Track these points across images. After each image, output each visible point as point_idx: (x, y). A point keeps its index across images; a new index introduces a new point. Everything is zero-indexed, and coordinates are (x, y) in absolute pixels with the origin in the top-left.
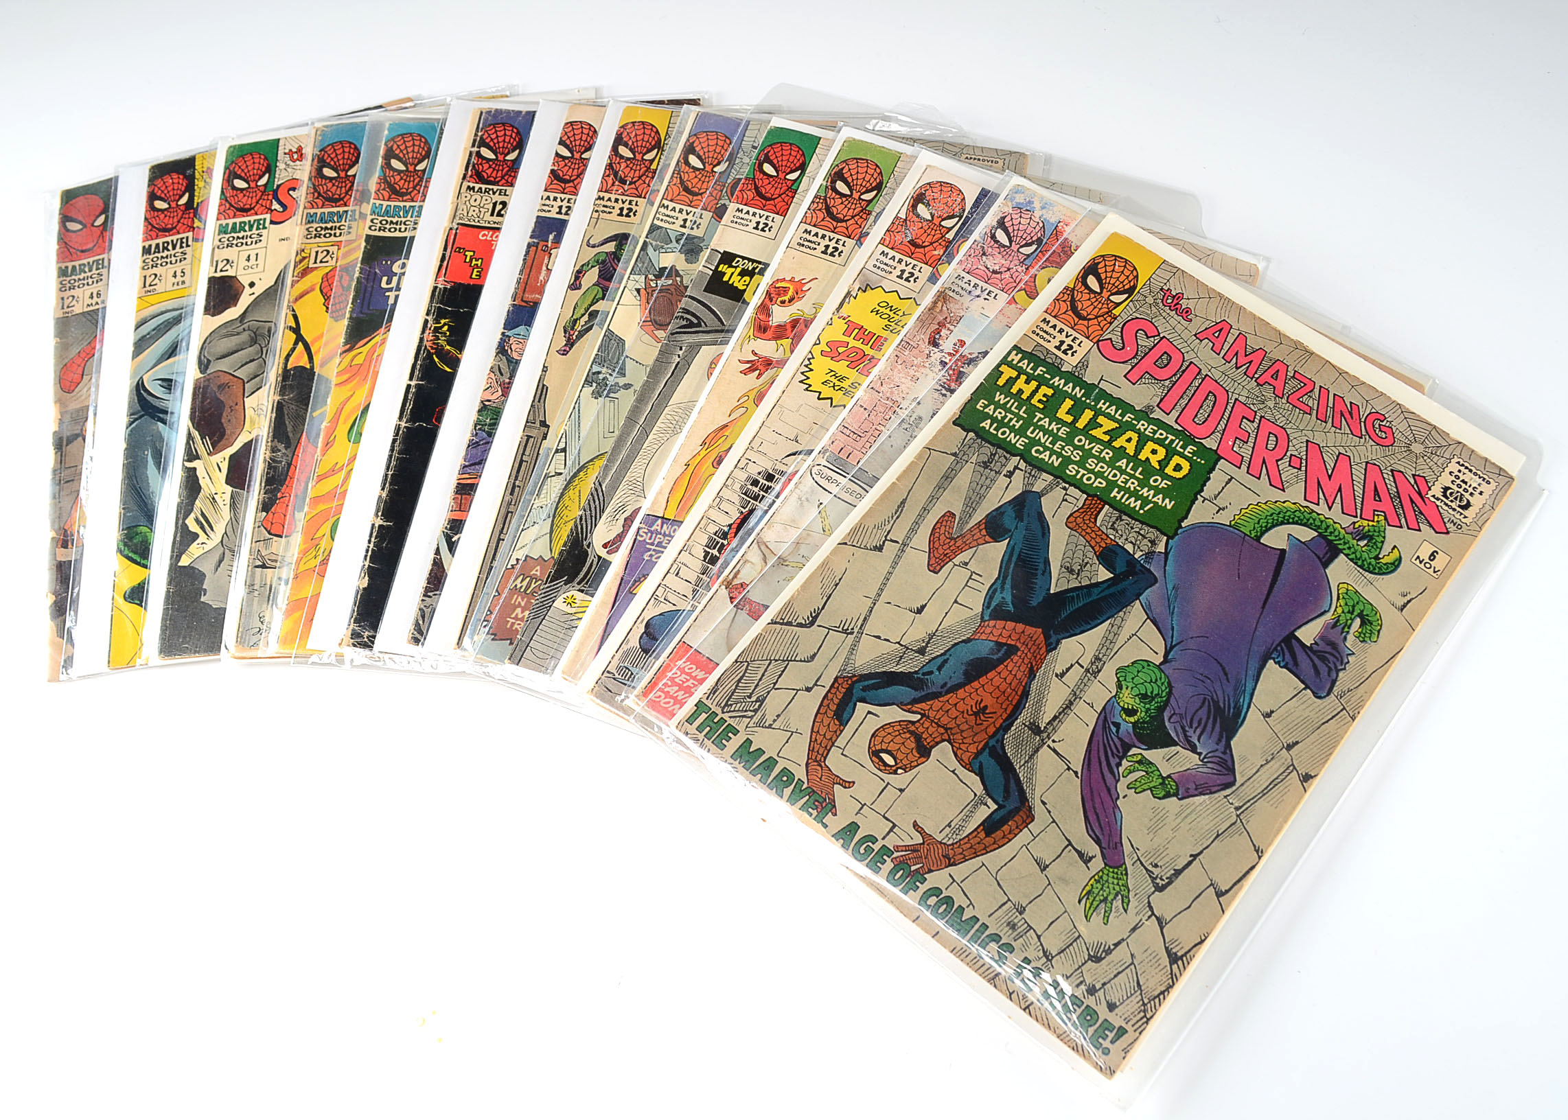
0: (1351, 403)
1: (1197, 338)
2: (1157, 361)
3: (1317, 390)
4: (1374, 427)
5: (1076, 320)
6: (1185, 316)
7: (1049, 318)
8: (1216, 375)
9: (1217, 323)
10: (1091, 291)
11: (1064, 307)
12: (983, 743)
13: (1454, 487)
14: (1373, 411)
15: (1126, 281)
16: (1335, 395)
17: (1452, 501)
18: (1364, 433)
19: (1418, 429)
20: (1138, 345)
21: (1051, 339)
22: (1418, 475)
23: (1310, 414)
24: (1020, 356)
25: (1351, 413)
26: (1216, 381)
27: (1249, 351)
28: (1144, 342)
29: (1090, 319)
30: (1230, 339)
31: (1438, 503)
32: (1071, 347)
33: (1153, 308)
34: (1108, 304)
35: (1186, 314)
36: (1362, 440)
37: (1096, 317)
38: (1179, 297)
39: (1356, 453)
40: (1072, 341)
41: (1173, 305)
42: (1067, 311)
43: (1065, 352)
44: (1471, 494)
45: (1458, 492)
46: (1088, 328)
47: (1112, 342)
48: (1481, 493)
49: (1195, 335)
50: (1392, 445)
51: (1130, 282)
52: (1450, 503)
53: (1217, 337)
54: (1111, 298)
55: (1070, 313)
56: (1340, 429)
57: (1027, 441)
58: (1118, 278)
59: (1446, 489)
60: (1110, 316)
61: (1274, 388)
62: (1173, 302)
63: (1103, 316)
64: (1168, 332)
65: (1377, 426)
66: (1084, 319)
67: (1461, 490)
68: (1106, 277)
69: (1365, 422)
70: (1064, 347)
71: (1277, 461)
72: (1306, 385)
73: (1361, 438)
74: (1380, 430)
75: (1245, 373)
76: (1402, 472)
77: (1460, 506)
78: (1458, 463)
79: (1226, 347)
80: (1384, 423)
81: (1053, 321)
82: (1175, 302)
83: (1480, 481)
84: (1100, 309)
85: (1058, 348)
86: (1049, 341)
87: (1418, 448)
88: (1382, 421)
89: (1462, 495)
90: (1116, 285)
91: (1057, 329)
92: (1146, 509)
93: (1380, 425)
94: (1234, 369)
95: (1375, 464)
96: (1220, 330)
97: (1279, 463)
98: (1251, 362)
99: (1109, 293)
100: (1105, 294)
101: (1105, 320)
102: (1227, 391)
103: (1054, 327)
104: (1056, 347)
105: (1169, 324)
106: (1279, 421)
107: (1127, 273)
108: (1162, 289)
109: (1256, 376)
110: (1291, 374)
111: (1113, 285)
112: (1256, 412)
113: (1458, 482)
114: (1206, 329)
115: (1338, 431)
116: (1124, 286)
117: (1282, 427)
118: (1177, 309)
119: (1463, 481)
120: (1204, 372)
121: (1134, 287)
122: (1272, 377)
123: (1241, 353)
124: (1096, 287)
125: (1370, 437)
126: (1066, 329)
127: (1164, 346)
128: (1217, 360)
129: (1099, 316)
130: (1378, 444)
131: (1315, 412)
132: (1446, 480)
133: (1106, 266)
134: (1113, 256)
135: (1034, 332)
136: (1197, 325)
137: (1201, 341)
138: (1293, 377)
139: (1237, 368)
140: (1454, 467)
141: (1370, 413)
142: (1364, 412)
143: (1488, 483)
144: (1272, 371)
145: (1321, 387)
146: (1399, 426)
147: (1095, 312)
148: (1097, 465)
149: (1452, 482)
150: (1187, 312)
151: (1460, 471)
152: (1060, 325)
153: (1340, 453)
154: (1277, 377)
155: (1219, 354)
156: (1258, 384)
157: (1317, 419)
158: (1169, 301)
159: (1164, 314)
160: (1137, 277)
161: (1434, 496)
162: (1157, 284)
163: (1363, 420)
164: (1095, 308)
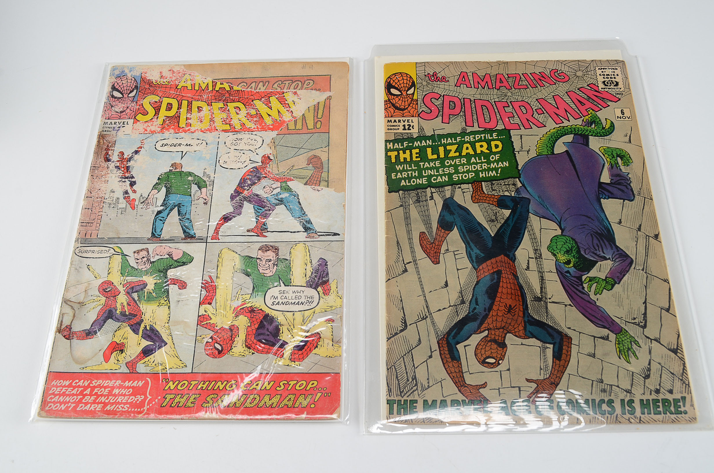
0: (539, 73)
1: (457, 86)
2: (450, 107)
3: (522, 77)
4: (556, 76)
5: (402, 112)
6: (444, 80)
7: (390, 119)
8: (478, 97)
9: (460, 75)
10: (397, 96)
11: (392, 110)
12: (523, 322)
13: (606, 79)
14: (550, 70)
15: (408, 82)
16: (530, 73)
17: (610, 86)
18: (555, 82)
19: (573, 66)
20: (436, 106)
21: (398, 128)
22: (589, 84)
23: (528, 88)
24: (391, 143)
25: (543, 77)
26: (480, 99)
27: (482, 78)
28: (438, 103)
29: (407, 108)
30: (471, 78)
31: (606, 90)
32: (409, 125)
33: (429, 86)
34: (409, 97)
35: (444, 79)
36: (557, 85)
37: (409, 105)
38: (435, 74)
39: (559, 92)
40: (408, 122)
41: (435, 79)
42: (394, 111)
43: (409, 129)
44: (615, 78)
45: (609, 81)
46: (409, 112)
47: (424, 111)
48: (617, 75)
49: (455, 86)
50: (569, 79)
51: (410, 81)
52: (610, 87)
53: (465, 81)
54: (408, 93)
55: (396, 111)
56: (545, 86)
57: (426, 178)
58: (403, 82)
59: (604, 82)
60: (414, 101)
61: (505, 87)
62: (434, 78)
63: (411, 103)
64: (444, 92)
65: (557, 75)
66: (404, 109)
67: (609, 79)
68: (398, 85)
69: (551, 77)
70: (407, 127)
71: (532, 116)
72: (516, 77)
73: (555, 84)
74: (560, 76)
75: (488, 88)
76: (583, 87)
77: (615, 86)
78: (599, 69)
79: (472, 82)
80: (559, 72)
81: (393, 119)
82: (435, 77)
83: (613, 70)
84: (408, 101)
85: (404, 129)
86: (398, 129)
87: (579, 74)
88: (557, 72)
89: (611, 81)
90: (405, 86)
91: (397, 121)
92: (499, 173)
93: (558, 74)
94: (483, 90)
95: (570, 91)
96: (464, 77)
97: (534, 116)
98: (487, 82)
99: (405, 91)
100: (404, 93)
101: (414, 104)
102: (488, 101)
103: (395, 121)
104: (403, 130)
105: (440, 88)
106: (519, 99)
107: (405, 78)
108: (425, 76)
109: (494, 86)
110: (506, 77)
111: (404, 87)
112: (506, 102)
113: (606, 76)
114: (457, 80)
115: (544, 87)
116: (409, 84)
117: (522, 101)
118: (438, 80)
119: (607, 75)
120: (472, 99)
121: (413, 82)
122: (500, 83)
123: (480, 81)
124: (397, 93)
125: (558, 82)
126: (401, 119)
127: (447, 99)
128: (473, 91)
129: (410, 104)
130: (564, 82)
131: (529, 86)
132: (601, 79)
133: (394, 81)
134: (393, 74)
135: (388, 129)
136: (453, 81)
137: (460, 87)
138: (509, 77)
139: (484, 88)
140: (599, 72)
141: (550, 72)
142: (548, 73)
143: (616, 69)
144: (498, 81)
145: (522, 74)
146: (565, 69)
147: (407, 103)
148: (463, 168)
149: (604, 78)
150: (444, 78)
151: (602, 72)
152: (397, 119)
153: (553, 96)
154: (502, 81)
155: (472, 88)
156: (498, 90)
157: (532, 88)
158: (433, 78)
159: (435, 85)
160: (411, 77)
161: (602, 88)
162: (422, 75)
163: (550, 76)
164: (405, 102)
